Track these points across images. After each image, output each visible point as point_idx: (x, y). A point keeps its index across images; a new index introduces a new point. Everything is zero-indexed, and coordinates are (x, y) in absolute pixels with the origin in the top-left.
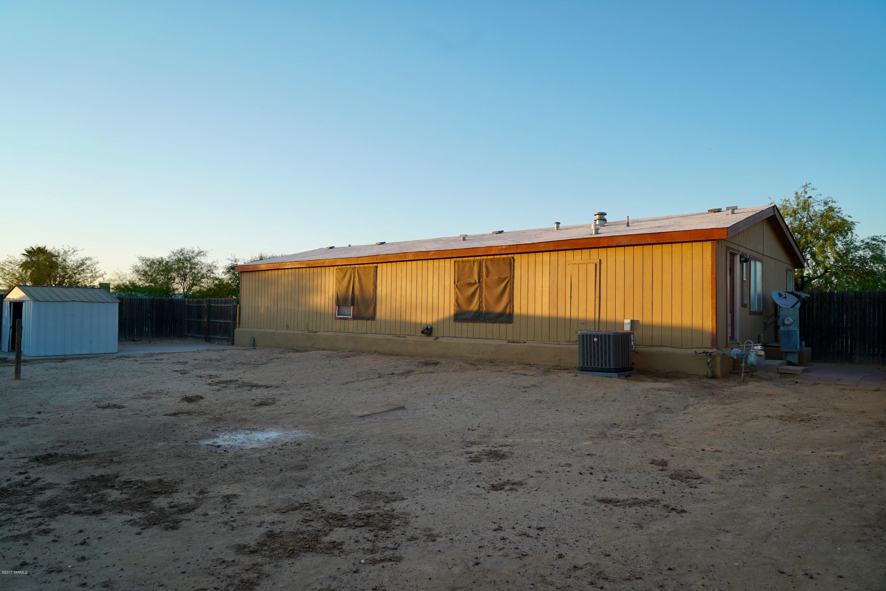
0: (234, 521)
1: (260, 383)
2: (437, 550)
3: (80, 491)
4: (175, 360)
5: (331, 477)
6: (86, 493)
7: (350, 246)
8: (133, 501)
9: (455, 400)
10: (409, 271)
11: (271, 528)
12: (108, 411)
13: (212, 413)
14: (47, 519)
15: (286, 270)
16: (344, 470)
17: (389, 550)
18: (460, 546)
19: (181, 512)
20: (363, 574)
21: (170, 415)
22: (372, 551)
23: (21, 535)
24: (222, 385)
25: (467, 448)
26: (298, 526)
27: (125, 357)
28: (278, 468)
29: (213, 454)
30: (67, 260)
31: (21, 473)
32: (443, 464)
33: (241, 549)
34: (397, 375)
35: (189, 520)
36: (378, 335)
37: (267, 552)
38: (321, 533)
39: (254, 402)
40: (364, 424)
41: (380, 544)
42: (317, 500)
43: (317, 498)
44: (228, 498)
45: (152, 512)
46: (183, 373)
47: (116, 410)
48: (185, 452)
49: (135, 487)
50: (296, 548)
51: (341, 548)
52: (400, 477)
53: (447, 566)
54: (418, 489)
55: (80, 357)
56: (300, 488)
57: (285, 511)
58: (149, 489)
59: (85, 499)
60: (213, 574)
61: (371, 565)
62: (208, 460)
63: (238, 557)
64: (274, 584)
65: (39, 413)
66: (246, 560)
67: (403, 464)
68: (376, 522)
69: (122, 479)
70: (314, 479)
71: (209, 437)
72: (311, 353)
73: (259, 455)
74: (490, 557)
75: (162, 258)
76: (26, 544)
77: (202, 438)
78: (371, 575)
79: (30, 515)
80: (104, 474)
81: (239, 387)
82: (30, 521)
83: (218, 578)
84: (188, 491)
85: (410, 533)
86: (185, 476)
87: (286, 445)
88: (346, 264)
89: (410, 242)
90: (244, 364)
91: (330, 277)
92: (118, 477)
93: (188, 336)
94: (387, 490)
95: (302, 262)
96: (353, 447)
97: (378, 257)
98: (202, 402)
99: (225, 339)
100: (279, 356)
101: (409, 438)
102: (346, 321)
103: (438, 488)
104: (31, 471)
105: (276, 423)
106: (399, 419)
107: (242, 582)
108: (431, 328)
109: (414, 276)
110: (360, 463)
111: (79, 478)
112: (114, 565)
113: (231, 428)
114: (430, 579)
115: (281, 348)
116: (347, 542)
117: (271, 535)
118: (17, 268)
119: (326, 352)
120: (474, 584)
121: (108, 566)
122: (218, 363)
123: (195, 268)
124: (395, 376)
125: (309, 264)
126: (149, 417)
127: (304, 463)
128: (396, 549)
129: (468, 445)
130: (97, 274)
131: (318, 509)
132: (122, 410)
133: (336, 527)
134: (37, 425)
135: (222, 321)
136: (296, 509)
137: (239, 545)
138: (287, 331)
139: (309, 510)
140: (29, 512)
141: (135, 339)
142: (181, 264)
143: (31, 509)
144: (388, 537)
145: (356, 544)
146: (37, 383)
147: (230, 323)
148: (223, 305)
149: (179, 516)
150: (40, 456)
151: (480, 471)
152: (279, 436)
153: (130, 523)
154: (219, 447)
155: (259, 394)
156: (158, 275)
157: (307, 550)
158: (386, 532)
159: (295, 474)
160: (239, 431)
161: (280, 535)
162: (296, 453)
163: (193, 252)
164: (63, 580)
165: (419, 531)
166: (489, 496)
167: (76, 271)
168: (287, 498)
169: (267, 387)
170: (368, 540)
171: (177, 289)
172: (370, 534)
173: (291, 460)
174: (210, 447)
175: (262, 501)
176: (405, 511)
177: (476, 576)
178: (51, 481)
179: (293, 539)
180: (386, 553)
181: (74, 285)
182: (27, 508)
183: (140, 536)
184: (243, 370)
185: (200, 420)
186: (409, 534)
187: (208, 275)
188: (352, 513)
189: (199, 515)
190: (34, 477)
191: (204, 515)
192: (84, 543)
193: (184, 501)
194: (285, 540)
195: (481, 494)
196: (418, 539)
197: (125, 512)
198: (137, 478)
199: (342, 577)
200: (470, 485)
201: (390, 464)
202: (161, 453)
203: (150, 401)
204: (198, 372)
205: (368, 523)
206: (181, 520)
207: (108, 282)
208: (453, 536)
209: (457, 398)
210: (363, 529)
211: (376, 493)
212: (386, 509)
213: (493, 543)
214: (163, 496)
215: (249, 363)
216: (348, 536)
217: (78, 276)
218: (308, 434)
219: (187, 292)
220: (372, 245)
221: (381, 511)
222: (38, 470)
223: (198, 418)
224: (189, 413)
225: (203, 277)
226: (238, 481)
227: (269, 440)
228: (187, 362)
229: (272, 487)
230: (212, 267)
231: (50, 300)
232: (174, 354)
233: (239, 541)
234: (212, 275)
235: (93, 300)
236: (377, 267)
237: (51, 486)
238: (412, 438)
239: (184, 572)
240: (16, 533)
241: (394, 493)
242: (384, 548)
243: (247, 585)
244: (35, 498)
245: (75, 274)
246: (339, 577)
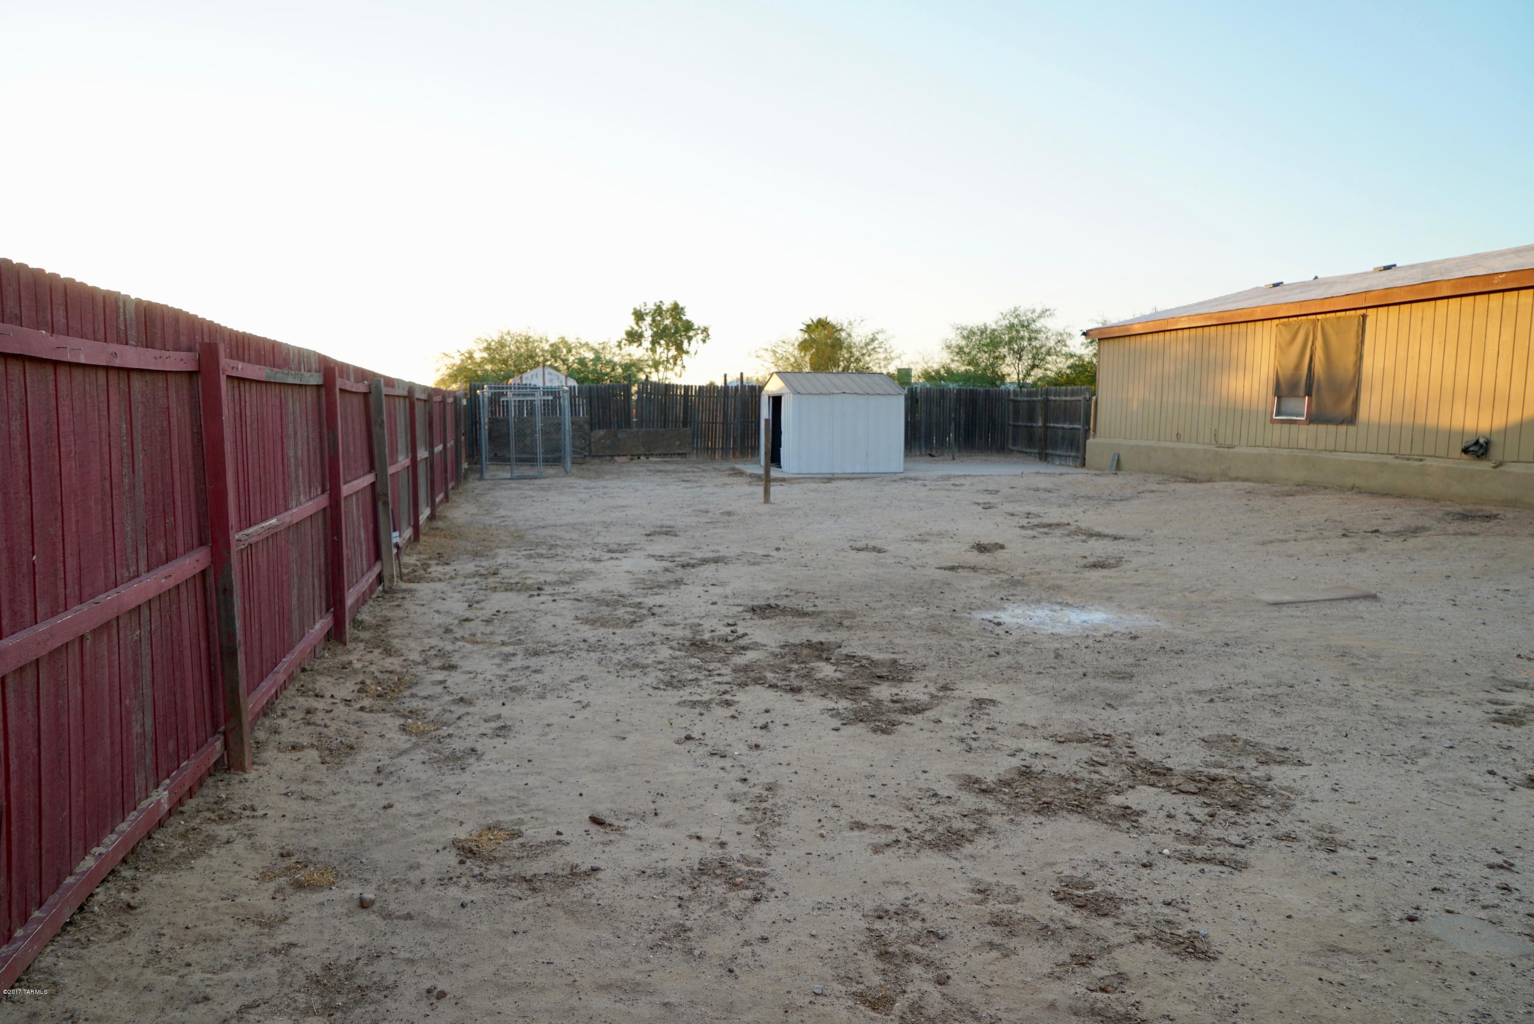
0: (975, 739)
1: (1106, 531)
2: (1329, 869)
3: (787, 658)
4: (982, 487)
5: (1171, 701)
6: (792, 662)
7: (1316, 278)
8: (846, 683)
9: (1510, 593)
10: (1440, 321)
11: (1029, 761)
12: (863, 555)
13: (1009, 572)
14: (735, 688)
15: (1180, 332)
16: (1200, 692)
17: (1227, 846)
18: (1388, 875)
19: (905, 711)
20: (1157, 873)
21: (945, 569)
22: (1194, 840)
23: (699, 702)
24: (1042, 530)
25: (1500, 692)
26: (1077, 769)
27: (911, 479)
28: (1081, 671)
29: (987, 634)
30: (853, 335)
31: (729, 625)
32: (1422, 715)
33: (971, 783)
34: (1387, 534)
35: (911, 724)
36: (1361, 455)
37: (1006, 797)
38: (1110, 788)
39: (1085, 561)
40: (1276, 618)
41: (1215, 832)
42: (1129, 734)
43: (1130, 730)
44: (981, 703)
45: (864, 703)
46: (988, 507)
47: (875, 554)
48: (946, 625)
49: (857, 664)
50: (1057, 802)
51: (1136, 821)
52: (1310, 723)
53: (1340, 904)
54: (1341, 752)
55: (850, 478)
56: (1108, 708)
57: (1062, 739)
58: (874, 670)
59: (789, 671)
60: (912, 809)
61: (1180, 862)
62: (974, 643)
63: (959, 793)
64: (997, 847)
65: (778, 549)
66: (970, 801)
67: (1328, 700)
68: (1223, 792)
69: (844, 651)
70: (1138, 698)
71: (992, 607)
72: (1217, 485)
73: (1059, 646)
74: (1450, 915)
75: (985, 325)
76: (701, 714)
77: (979, 608)
78: (1172, 879)
79: (718, 679)
80: (823, 640)
81: (1068, 535)
82: (717, 686)
83: (917, 817)
84: (926, 682)
85: (1285, 824)
86: (930, 660)
87: (1111, 635)
88: (1298, 313)
89: (1455, 259)
90: (1089, 498)
91: (1265, 341)
92: (840, 647)
93: (1013, 451)
94: (1271, 743)
95: (1209, 315)
96: (1235, 655)
97: (1368, 296)
98: (1000, 554)
99: (1070, 456)
100: (1155, 487)
101: (1364, 656)
102: (1294, 427)
103: (1389, 759)
104: (740, 623)
105: (1110, 599)
106: (1356, 617)
107: (949, 831)
108: (1488, 443)
109: (1452, 332)
110: (1237, 685)
111: (791, 641)
112: (788, 764)
113: (1031, 598)
114: (1289, 917)
115: (1163, 474)
116: (1152, 813)
117: (1026, 773)
118: (791, 349)
119: (1247, 485)
120: (1386, 954)
121: (780, 764)
122: (1047, 495)
123: (1036, 339)
124: (1381, 536)
125: (1222, 318)
126: (915, 569)
127: (1128, 670)
128: (1243, 847)
129: (1504, 688)
130: (893, 355)
131: (1125, 749)
132: (881, 555)
133: (1143, 783)
134: (769, 566)
135: (1066, 426)
136: (1087, 740)
137: (970, 777)
138: (1177, 445)
139: (1106, 746)
140: (719, 675)
141: (934, 453)
142: (1014, 333)
143: (723, 671)
144: (1235, 823)
145: (1168, 820)
146: (789, 509)
147: (1079, 429)
148: (1068, 398)
149: (899, 716)
150: (758, 607)
151: (1509, 744)
152: (1107, 620)
153: (830, 713)
154: (999, 624)
155: (1099, 549)
156: (979, 352)
157: (1074, 809)
158: (1235, 813)
159: (1107, 684)
160: (1043, 604)
161: (1040, 776)
162: (1122, 651)
163: (1034, 311)
164: (723, 769)
165: (1306, 827)
166: (1511, 796)
167: (865, 351)
168: (1077, 721)
169: (1116, 538)
170: (1194, 820)
171: (1009, 375)
172: (1201, 809)
173: (1109, 662)
174: (986, 622)
175: (1033, 719)
176: (1293, 785)
177: (1397, 941)
178: (758, 640)
179: (1057, 786)
180: (1217, 850)
181: (864, 371)
182: (719, 669)
183: (836, 733)
184: (1085, 507)
185: (987, 580)
186: (1283, 828)
187: (1058, 349)
188: (1184, 768)
189: (928, 720)
190: (740, 630)
191: (935, 722)
192: (765, 727)
193: (914, 696)
194: (1043, 785)
195: (1491, 790)
196: (1299, 841)
197: (830, 695)
198: (865, 653)
199: (1117, 867)
200: (1472, 766)
201: (1300, 696)
202: (911, 622)
203: (924, 547)
204: (1009, 507)
205: (1206, 789)
206: (900, 723)
207: (907, 367)
208: (1381, 855)
209: (1516, 591)
210: (1192, 799)
211: (1246, 742)
212: (1254, 774)
213: (1473, 890)
214: (890, 683)
215: (1099, 497)
216: (1159, 804)
217: (867, 358)
218: (1159, 623)
219: (1023, 380)
220: (1367, 273)
221: (1243, 776)
222: (750, 623)
223: (985, 577)
224: (974, 569)
225: (1049, 353)
226: (1007, 681)
227: (1086, 625)
228: (998, 491)
229: (1059, 699)
230: (1065, 336)
231: (814, 391)
232: (983, 478)
233: (973, 770)
234: (1065, 350)
235: (870, 391)
236: (1364, 317)
237: (756, 646)
238: (1372, 657)
239: (873, 796)
240: (696, 698)
241: (1285, 749)
242: (1219, 839)
243: (954, 837)
244: (734, 658)
245: (863, 355)
246: (1111, 865)
